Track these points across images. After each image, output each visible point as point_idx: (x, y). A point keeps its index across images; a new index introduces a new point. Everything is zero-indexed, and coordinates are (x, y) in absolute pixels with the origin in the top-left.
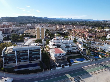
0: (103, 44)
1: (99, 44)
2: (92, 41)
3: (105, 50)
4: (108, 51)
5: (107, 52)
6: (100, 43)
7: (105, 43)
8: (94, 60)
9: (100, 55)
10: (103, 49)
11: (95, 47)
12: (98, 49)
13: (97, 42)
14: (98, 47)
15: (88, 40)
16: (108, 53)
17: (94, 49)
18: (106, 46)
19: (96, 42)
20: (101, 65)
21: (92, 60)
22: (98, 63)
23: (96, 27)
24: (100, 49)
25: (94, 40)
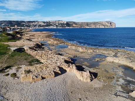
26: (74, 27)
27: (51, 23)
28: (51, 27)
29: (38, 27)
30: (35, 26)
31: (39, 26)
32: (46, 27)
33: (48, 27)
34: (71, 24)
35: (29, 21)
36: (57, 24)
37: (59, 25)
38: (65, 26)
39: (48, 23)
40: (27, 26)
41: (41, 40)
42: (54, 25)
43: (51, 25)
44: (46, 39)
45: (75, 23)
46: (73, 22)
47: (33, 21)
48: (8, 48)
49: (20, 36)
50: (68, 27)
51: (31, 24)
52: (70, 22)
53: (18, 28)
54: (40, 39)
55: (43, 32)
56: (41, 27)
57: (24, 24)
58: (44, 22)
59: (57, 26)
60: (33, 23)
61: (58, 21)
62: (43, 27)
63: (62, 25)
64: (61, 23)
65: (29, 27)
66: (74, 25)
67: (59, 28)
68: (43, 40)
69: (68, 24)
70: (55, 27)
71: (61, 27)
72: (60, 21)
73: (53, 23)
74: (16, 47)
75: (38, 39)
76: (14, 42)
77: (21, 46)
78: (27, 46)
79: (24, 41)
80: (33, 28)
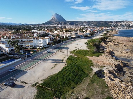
0: (32, 40)
1: (27, 40)
2: (19, 39)
3: (35, 47)
4: (38, 46)
5: (37, 48)
6: (29, 40)
7: (34, 39)
8: (26, 57)
9: (32, 51)
10: (33, 46)
11: (24, 46)
12: (28, 46)
13: (25, 40)
14: (28, 45)
15: (13, 39)
16: (39, 48)
17: (24, 47)
18: (35, 42)
19: (23, 40)
20: (35, 59)
21: (24, 58)
22: (32, 59)
23: (20, 30)
24: (30, 46)
25: (21, 38)
29: (126, 27)
30: (123, 26)
31: (128, 26)
35: (117, 21)
40: (114, 26)
41: (125, 55)
44: (131, 55)
47: (122, 21)
48: (91, 67)
49: (104, 44)
51: (119, 24)
54: (123, 54)
55: (130, 38)
56: (130, 28)
57: (111, 24)
60: (121, 23)
62: (132, 28)
65: (116, 27)
68: (127, 55)
74: (97, 67)
75: (122, 53)
76: (97, 57)
77: (102, 66)
78: (107, 68)
79: (106, 56)
80: (120, 29)
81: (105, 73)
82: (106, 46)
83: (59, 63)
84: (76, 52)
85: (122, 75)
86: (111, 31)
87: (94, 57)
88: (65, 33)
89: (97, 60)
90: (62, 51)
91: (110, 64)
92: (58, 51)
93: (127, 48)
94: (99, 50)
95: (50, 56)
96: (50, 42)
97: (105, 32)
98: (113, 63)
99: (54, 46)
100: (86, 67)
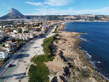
16: (1, 61)
26: (102, 20)
27: (80, 17)
28: (81, 20)
29: (70, 20)
30: (68, 19)
31: (71, 19)
32: (76, 21)
33: (77, 21)
34: (100, 17)
35: (63, 16)
36: (86, 18)
37: (88, 18)
38: (94, 20)
39: (78, 16)
40: (62, 20)
42: (84, 18)
43: (81, 18)
44: (73, 54)
45: (104, 16)
46: (102, 16)
47: (66, 15)
48: (48, 76)
50: (96, 20)
51: (65, 18)
52: (99, 15)
53: (55, 23)
54: (69, 53)
56: (72, 21)
57: (59, 18)
58: (75, 16)
59: (86, 19)
60: (66, 17)
61: (88, 15)
62: (74, 21)
63: (91, 18)
64: (90, 17)
66: (103, 18)
67: (87, 21)
69: (97, 18)
70: (84, 21)
71: (89, 20)
72: (89, 15)
73: (82, 16)
74: (52, 75)
75: (68, 51)
76: (51, 62)
77: (55, 72)
78: (59, 73)
79: (58, 59)
80: (66, 22)
81: (58, 79)
82: (57, 44)
83: (22, 78)
84: (36, 59)
85: (68, 77)
86: (59, 26)
87: (49, 62)
88: (24, 35)
89: (51, 66)
90: (24, 60)
91: (61, 68)
92: (20, 61)
93: (71, 46)
94: (53, 52)
95: (13, 70)
96: (11, 50)
97: (55, 27)
98: (63, 66)
99: (15, 54)
100: (44, 77)
